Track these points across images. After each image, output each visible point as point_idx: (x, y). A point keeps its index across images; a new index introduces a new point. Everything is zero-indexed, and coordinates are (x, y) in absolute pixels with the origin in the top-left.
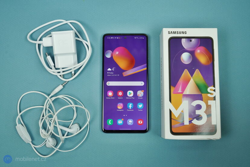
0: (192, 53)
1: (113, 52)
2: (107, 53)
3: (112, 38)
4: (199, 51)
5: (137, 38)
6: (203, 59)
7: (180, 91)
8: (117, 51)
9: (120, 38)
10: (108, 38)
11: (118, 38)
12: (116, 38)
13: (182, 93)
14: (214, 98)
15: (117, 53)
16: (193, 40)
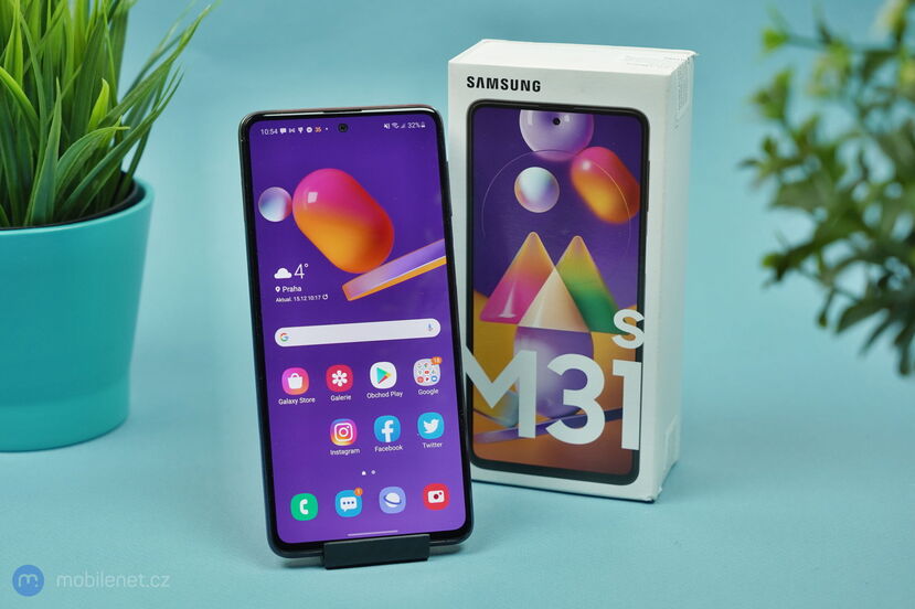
0: (560, 171)
1: (292, 195)
2: (265, 202)
3: (283, 131)
4: (586, 165)
5: (395, 124)
6: (601, 200)
7: (507, 313)
8: (313, 190)
9: (318, 129)
10: (265, 132)
11: (309, 130)
12: (301, 130)
13: (516, 320)
14: (638, 355)
15: (312, 197)
16: (566, 118)
